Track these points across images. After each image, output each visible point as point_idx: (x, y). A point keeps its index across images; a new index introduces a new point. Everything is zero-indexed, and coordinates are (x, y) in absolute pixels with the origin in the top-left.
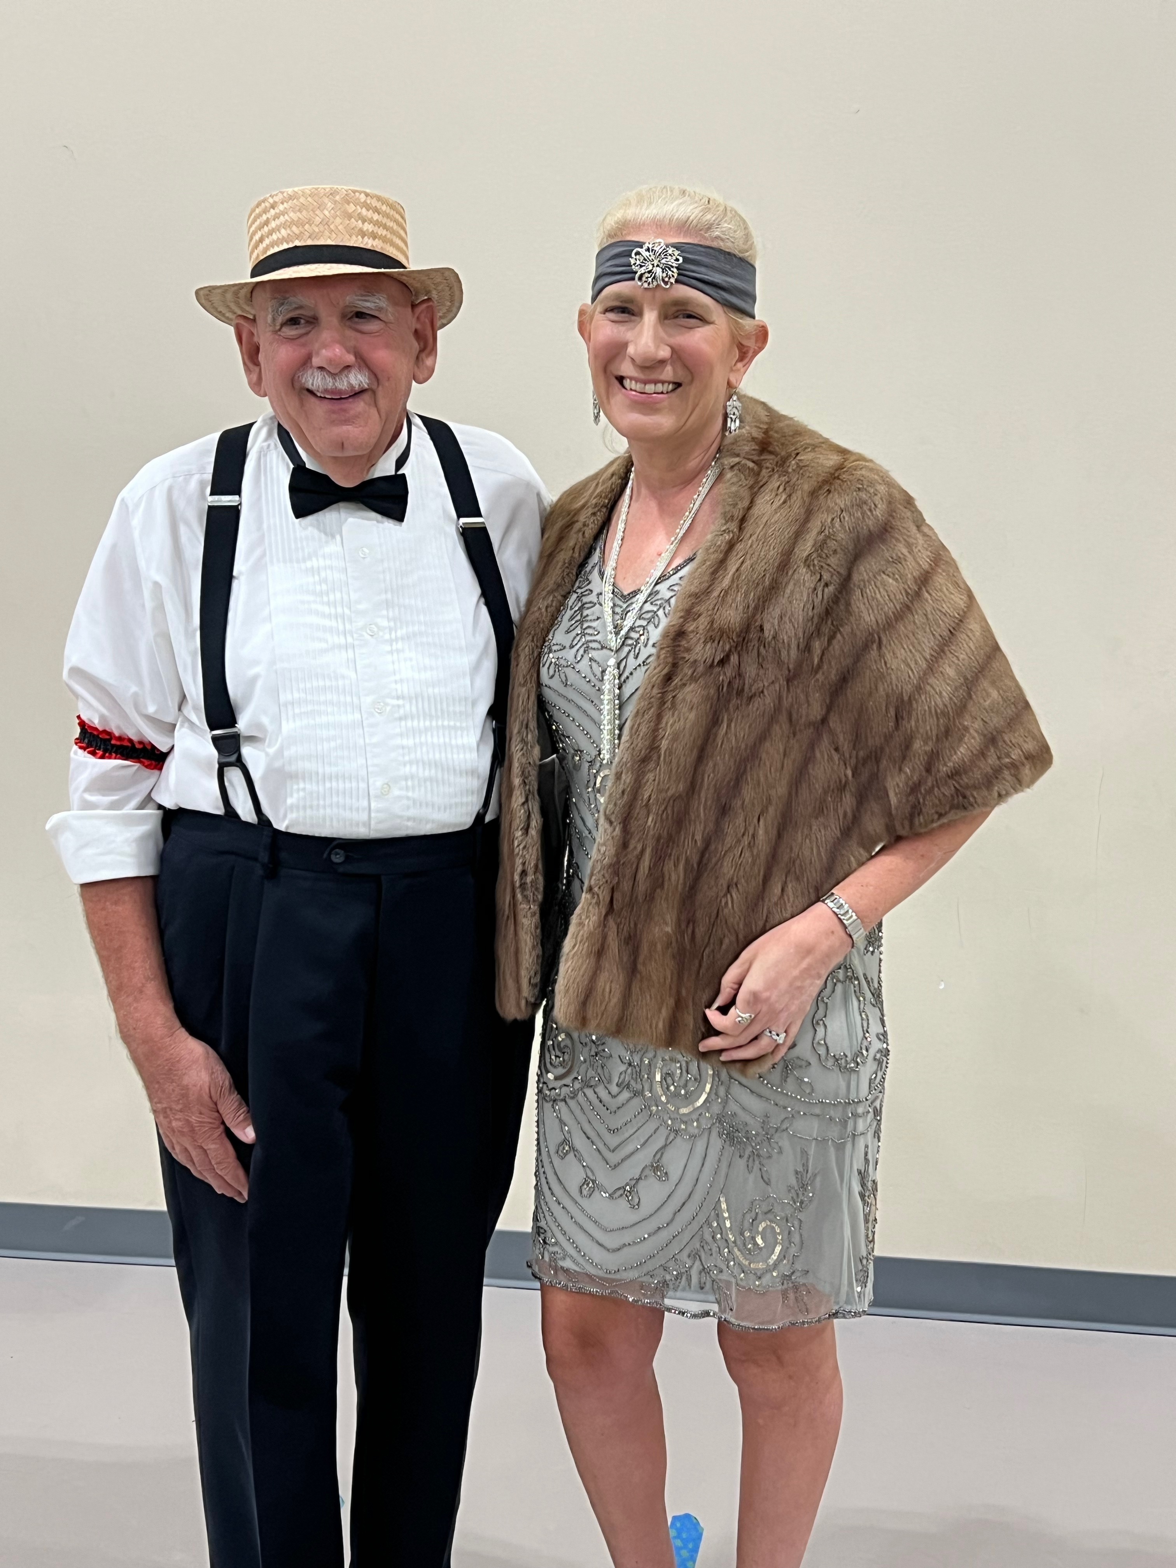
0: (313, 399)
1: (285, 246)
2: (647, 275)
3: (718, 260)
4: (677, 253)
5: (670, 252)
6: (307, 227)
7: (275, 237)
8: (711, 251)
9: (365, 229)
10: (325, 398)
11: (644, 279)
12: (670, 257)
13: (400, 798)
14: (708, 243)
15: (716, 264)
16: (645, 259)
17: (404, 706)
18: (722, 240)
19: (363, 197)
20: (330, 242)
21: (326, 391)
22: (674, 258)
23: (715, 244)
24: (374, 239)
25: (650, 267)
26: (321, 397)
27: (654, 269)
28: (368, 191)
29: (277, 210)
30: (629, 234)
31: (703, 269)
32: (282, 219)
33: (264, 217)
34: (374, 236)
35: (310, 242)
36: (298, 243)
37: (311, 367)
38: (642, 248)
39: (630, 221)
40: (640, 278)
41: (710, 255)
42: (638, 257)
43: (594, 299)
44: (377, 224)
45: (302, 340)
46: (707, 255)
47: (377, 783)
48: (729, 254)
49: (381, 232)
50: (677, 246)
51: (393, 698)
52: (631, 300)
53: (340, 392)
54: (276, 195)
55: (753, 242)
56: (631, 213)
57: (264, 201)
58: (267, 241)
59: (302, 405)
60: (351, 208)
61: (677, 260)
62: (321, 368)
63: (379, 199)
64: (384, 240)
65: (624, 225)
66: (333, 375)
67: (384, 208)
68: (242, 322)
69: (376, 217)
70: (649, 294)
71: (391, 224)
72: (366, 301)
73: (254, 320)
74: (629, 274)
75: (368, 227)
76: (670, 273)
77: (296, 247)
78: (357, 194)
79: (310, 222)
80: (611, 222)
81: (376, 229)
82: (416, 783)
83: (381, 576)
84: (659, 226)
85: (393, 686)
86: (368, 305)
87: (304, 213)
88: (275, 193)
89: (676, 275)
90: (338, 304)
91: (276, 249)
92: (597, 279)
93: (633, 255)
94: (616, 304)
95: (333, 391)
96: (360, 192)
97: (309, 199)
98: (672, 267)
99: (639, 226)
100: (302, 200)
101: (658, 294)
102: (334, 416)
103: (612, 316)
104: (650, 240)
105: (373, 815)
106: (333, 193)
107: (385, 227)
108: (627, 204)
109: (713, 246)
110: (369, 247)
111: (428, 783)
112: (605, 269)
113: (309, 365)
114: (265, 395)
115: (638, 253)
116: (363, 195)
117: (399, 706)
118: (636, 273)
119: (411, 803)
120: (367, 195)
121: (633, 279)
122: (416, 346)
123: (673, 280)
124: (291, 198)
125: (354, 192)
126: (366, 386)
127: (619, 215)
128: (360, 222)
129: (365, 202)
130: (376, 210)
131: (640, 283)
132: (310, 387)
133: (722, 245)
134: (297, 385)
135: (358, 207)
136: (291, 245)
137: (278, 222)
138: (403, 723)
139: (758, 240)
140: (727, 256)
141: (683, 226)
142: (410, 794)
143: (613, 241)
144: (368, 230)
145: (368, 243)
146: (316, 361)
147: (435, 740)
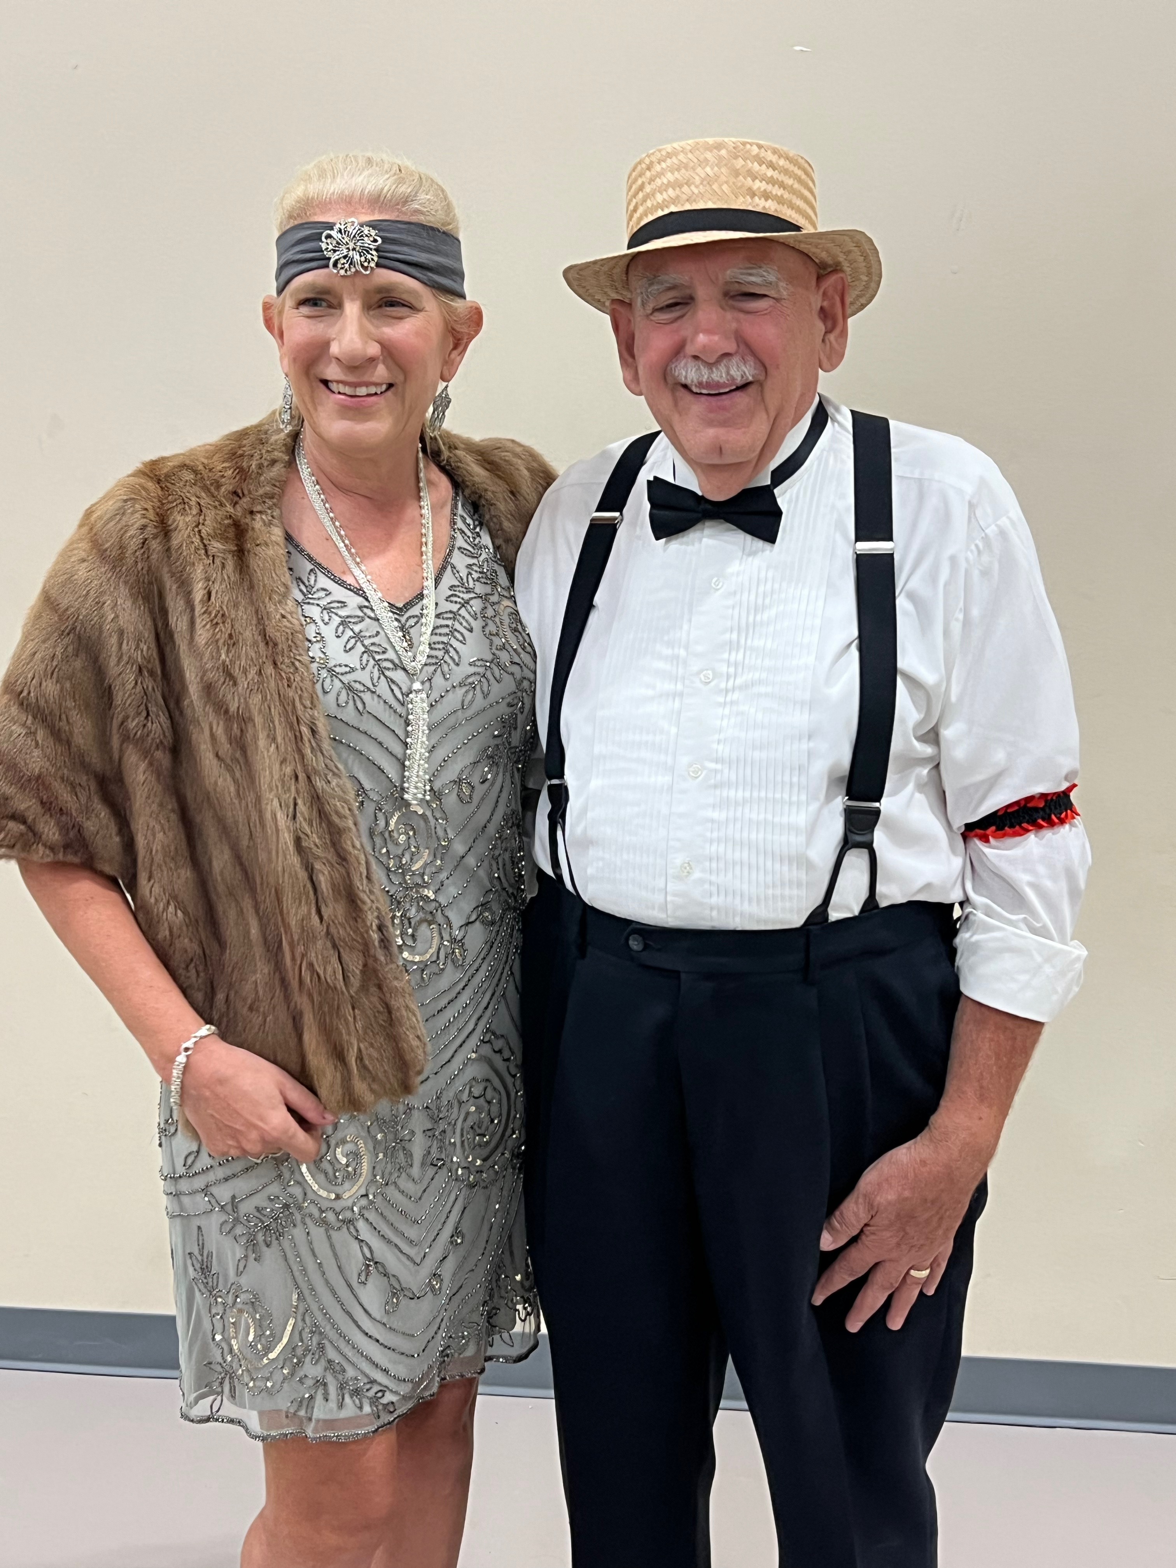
0: (688, 397)
1: (660, 213)
2: (343, 261)
3: (420, 236)
4: (373, 233)
5: (366, 232)
6: (685, 189)
7: (649, 203)
8: (412, 227)
9: (755, 187)
10: (701, 394)
11: (339, 266)
12: (366, 239)
13: (702, 881)
14: (405, 219)
15: (419, 241)
16: (338, 243)
17: (722, 771)
18: (422, 213)
19: (755, 150)
20: (710, 205)
21: (700, 384)
22: (371, 239)
23: (414, 219)
24: (766, 200)
25: (345, 252)
26: (697, 393)
27: (351, 253)
28: (761, 142)
29: (653, 172)
30: (315, 214)
31: (405, 249)
32: (658, 182)
33: (640, 182)
34: (766, 196)
35: (688, 207)
36: (674, 209)
37: (685, 357)
38: (332, 229)
39: (313, 198)
40: (335, 265)
41: (412, 231)
42: (329, 241)
43: (280, 291)
44: (772, 181)
45: (675, 325)
46: (409, 231)
47: (679, 859)
48: (432, 228)
49: (777, 191)
50: (372, 225)
51: (712, 761)
52: (326, 291)
53: (718, 385)
54: (653, 154)
55: (454, 215)
56: (315, 188)
57: (640, 163)
58: (641, 210)
59: (676, 403)
60: (740, 163)
61: (375, 241)
62: (696, 357)
63: (775, 151)
64: (780, 200)
65: (307, 203)
66: (710, 365)
67: (782, 162)
68: (617, 307)
69: (770, 173)
70: (347, 282)
71: (790, 182)
72: (751, 275)
73: (630, 305)
74: (323, 262)
75: (758, 185)
76: (369, 256)
77: (672, 213)
78: (748, 146)
79: (688, 183)
80: (290, 201)
81: (769, 188)
82: (722, 865)
83: (730, 611)
84: (348, 202)
85: (715, 746)
86: (755, 279)
87: (683, 171)
88: (651, 152)
89: (376, 259)
90: (717, 279)
91: (651, 218)
92: (281, 268)
93: (323, 239)
94: (310, 295)
95: (708, 385)
96: (751, 144)
97: (690, 155)
98: (371, 249)
99: (325, 205)
100: (681, 157)
101: (358, 281)
102: (712, 416)
103: (305, 310)
104: (339, 219)
105: (669, 898)
106: (719, 146)
107: (782, 185)
108: (308, 179)
109: (412, 221)
110: (758, 209)
111: (738, 868)
112: (289, 256)
113: (682, 355)
114: (640, 394)
115: (329, 236)
116: (755, 148)
117: (716, 771)
118: (329, 259)
119: (714, 889)
120: (760, 147)
121: (327, 266)
122: (820, 327)
123: (373, 264)
124: (669, 155)
125: (744, 144)
126: (751, 378)
127: (299, 192)
128: (749, 179)
129: (757, 155)
130: (771, 165)
131: (335, 271)
132: (683, 381)
133: (422, 219)
134: (670, 380)
135: (748, 161)
136: (666, 211)
137: (653, 186)
138: (718, 792)
139: (459, 212)
140: (430, 232)
141: (376, 201)
142: (713, 878)
143: (296, 223)
144: (759, 188)
145: (759, 205)
146: (690, 350)
147: (754, 816)
